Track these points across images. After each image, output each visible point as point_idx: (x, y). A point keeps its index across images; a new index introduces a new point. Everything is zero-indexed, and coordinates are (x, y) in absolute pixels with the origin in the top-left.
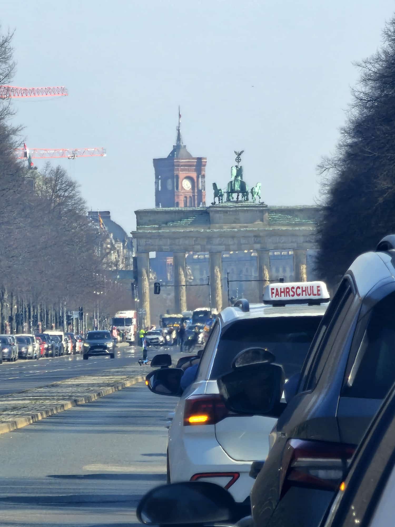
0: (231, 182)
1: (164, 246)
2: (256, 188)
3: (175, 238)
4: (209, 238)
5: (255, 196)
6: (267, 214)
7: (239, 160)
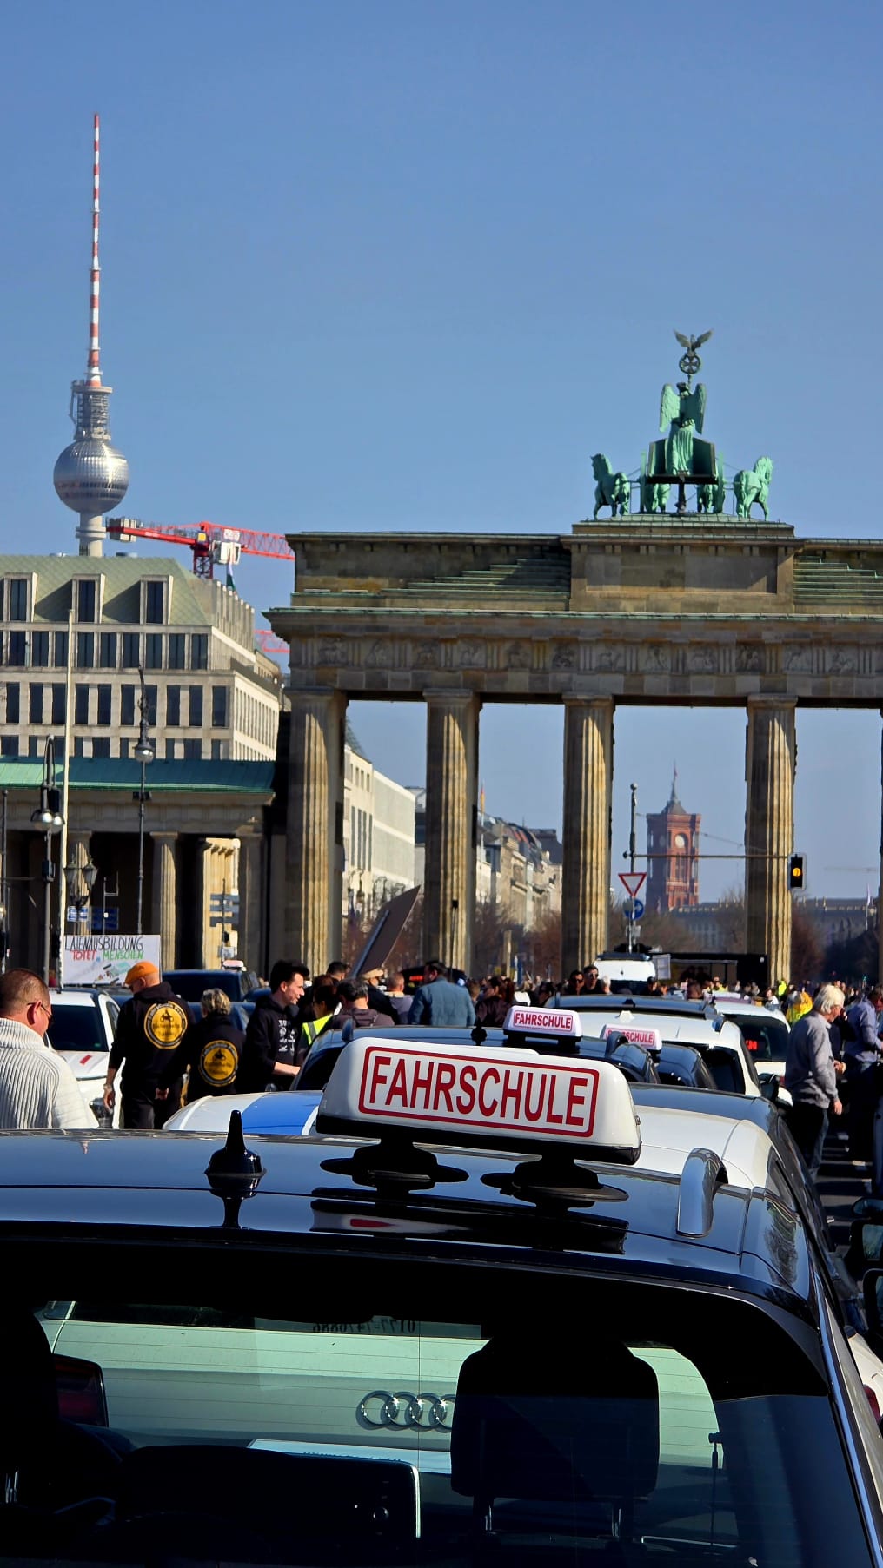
0: (660, 444)
1: (393, 668)
2: (751, 474)
3: (437, 641)
4: (565, 644)
5: (748, 500)
6: (790, 561)
7: (695, 364)
